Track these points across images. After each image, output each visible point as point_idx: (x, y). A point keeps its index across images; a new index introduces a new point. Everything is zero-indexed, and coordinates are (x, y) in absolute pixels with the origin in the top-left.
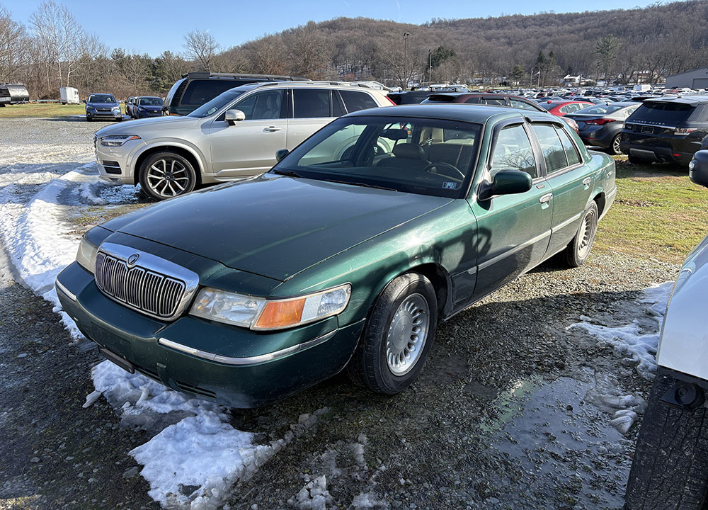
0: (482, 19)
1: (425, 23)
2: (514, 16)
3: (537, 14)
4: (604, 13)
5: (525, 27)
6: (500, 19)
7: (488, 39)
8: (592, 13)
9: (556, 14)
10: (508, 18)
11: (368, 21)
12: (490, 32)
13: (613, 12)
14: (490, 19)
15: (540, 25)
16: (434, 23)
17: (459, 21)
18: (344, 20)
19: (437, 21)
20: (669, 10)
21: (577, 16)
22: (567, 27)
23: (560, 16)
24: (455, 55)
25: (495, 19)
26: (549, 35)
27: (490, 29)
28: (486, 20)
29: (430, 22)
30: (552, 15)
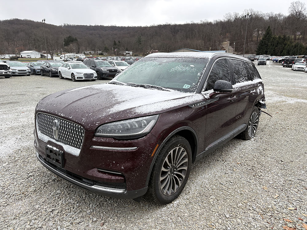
0: (87, 26)
1: (61, 25)
2: (101, 26)
3: (110, 26)
5: (106, 31)
6: (95, 26)
7: (91, 34)
10: (98, 26)
11: (30, 21)
12: (91, 32)
13: (138, 27)
14: (90, 26)
15: (111, 30)
16: (65, 25)
17: (77, 25)
18: (17, 20)
19: (66, 25)
20: (158, 27)
22: (122, 32)
23: (119, 27)
24: (77, 40)
25: (93, 26)
26: (116, 34)
27: (91, 30)
29: (63, 25)
30: (115, 27)
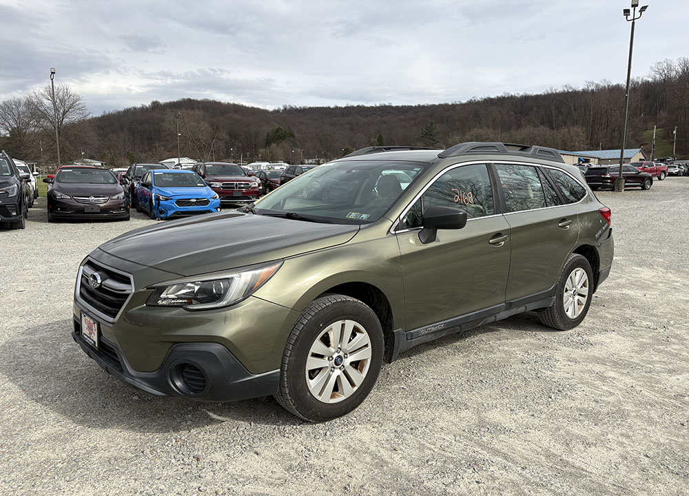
0: (329, 108)
1: (277, 109)
2: (358, 106)
4: (434, 106)
5: (367, 116)
6: (346, 108)
8: (423, 106)
9: (394, 106)
10: (352, 107)
11: (214, 102)
13: (440, 105)
14: (337, 108)
15: (379, 115)
16: (285, 109)
17: (310, 109)
18: (189, 101)
20: (485, 104)
21: (410, 107)
22: (402, 117)
23: (397, 107)
24: (294, 136)
25: (341, 108)
27: (336, 116)
28: (333, 109)
29: (282, 108)
30: (390, 107)
